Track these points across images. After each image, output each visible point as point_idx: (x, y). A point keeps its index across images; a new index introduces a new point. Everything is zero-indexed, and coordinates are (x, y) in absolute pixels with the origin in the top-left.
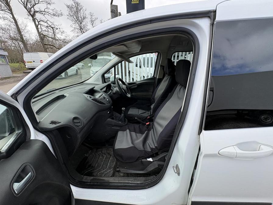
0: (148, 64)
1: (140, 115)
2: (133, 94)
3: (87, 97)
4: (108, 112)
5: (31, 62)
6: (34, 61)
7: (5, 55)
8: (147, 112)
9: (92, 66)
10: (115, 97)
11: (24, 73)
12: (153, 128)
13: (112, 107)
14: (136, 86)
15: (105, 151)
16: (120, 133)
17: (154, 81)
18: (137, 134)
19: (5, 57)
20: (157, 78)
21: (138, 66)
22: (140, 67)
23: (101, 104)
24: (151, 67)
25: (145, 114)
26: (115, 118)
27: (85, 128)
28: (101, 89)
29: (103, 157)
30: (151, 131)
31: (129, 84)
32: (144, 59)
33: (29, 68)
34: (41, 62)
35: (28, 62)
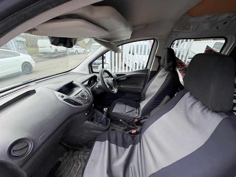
0: (141, 51)
1: (126, 114)
2: (121, 86)
3: (57, 96)
4: (86, 114)
5: (43, 47)
6: (45, 47)
7: (24, 41)
8: (135, 110)
9: (90, 52)
10: (99, 92)
11: (38, 56)
12: (140, 142)
13: (93, 105)
14: (125, 78)
15: (82, 156)
16: (97, 144)
17: (146, 74)
18: (119, 148)
19: (24, 43)
20: (151, 70)
21: (131, 53)
22: (133, 54)
23: (76, 105)
24: (144, 55)
25: (132, 112)
26: (96, 118)
27: (41, 150)
28: (83, 83)
29: (78, 165)
30: (137, 145)
31: (118, 75)
32: (138, 46)
33: (42, 52)
34: (51, 47)
35: (41, 47)
